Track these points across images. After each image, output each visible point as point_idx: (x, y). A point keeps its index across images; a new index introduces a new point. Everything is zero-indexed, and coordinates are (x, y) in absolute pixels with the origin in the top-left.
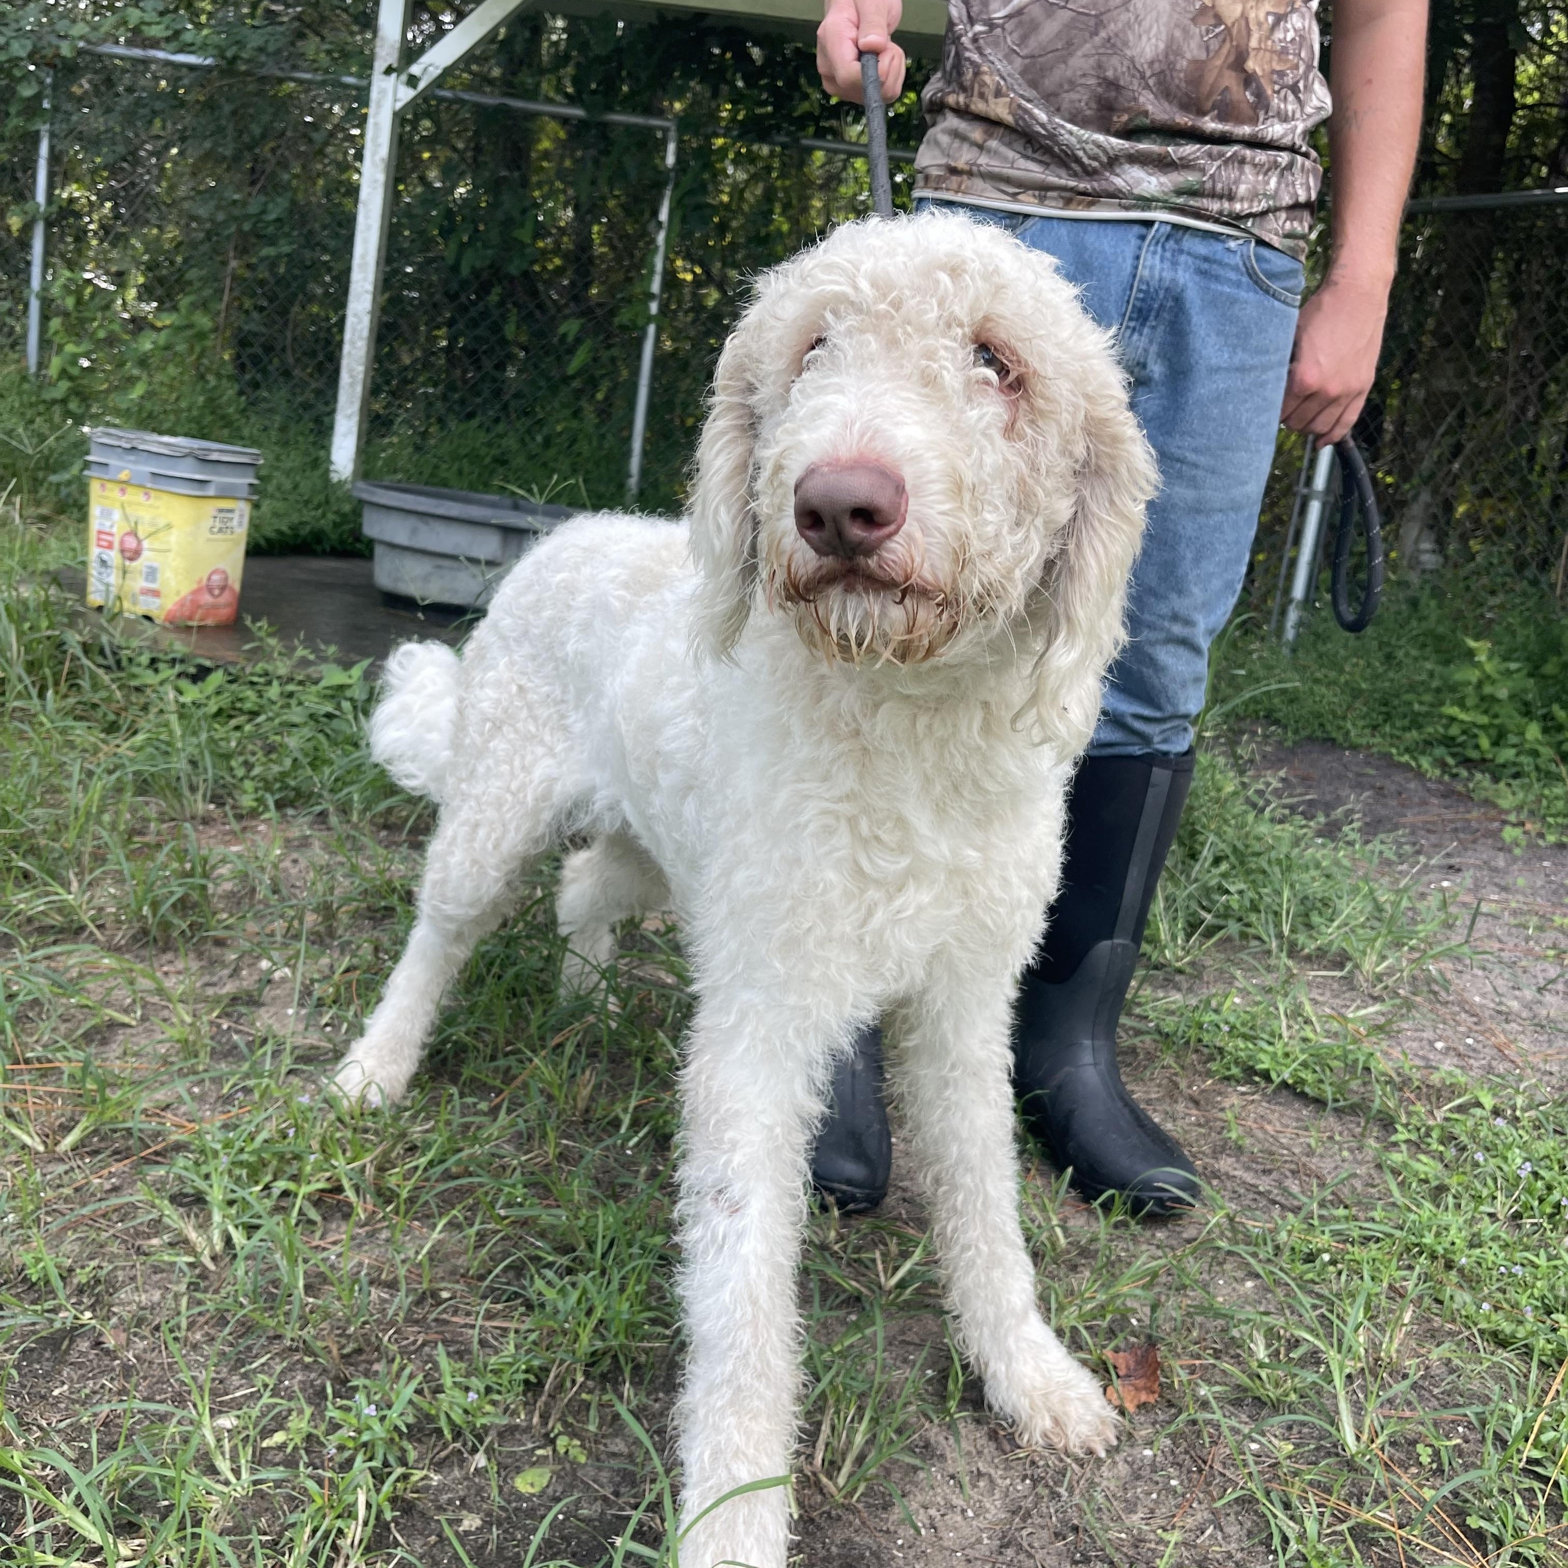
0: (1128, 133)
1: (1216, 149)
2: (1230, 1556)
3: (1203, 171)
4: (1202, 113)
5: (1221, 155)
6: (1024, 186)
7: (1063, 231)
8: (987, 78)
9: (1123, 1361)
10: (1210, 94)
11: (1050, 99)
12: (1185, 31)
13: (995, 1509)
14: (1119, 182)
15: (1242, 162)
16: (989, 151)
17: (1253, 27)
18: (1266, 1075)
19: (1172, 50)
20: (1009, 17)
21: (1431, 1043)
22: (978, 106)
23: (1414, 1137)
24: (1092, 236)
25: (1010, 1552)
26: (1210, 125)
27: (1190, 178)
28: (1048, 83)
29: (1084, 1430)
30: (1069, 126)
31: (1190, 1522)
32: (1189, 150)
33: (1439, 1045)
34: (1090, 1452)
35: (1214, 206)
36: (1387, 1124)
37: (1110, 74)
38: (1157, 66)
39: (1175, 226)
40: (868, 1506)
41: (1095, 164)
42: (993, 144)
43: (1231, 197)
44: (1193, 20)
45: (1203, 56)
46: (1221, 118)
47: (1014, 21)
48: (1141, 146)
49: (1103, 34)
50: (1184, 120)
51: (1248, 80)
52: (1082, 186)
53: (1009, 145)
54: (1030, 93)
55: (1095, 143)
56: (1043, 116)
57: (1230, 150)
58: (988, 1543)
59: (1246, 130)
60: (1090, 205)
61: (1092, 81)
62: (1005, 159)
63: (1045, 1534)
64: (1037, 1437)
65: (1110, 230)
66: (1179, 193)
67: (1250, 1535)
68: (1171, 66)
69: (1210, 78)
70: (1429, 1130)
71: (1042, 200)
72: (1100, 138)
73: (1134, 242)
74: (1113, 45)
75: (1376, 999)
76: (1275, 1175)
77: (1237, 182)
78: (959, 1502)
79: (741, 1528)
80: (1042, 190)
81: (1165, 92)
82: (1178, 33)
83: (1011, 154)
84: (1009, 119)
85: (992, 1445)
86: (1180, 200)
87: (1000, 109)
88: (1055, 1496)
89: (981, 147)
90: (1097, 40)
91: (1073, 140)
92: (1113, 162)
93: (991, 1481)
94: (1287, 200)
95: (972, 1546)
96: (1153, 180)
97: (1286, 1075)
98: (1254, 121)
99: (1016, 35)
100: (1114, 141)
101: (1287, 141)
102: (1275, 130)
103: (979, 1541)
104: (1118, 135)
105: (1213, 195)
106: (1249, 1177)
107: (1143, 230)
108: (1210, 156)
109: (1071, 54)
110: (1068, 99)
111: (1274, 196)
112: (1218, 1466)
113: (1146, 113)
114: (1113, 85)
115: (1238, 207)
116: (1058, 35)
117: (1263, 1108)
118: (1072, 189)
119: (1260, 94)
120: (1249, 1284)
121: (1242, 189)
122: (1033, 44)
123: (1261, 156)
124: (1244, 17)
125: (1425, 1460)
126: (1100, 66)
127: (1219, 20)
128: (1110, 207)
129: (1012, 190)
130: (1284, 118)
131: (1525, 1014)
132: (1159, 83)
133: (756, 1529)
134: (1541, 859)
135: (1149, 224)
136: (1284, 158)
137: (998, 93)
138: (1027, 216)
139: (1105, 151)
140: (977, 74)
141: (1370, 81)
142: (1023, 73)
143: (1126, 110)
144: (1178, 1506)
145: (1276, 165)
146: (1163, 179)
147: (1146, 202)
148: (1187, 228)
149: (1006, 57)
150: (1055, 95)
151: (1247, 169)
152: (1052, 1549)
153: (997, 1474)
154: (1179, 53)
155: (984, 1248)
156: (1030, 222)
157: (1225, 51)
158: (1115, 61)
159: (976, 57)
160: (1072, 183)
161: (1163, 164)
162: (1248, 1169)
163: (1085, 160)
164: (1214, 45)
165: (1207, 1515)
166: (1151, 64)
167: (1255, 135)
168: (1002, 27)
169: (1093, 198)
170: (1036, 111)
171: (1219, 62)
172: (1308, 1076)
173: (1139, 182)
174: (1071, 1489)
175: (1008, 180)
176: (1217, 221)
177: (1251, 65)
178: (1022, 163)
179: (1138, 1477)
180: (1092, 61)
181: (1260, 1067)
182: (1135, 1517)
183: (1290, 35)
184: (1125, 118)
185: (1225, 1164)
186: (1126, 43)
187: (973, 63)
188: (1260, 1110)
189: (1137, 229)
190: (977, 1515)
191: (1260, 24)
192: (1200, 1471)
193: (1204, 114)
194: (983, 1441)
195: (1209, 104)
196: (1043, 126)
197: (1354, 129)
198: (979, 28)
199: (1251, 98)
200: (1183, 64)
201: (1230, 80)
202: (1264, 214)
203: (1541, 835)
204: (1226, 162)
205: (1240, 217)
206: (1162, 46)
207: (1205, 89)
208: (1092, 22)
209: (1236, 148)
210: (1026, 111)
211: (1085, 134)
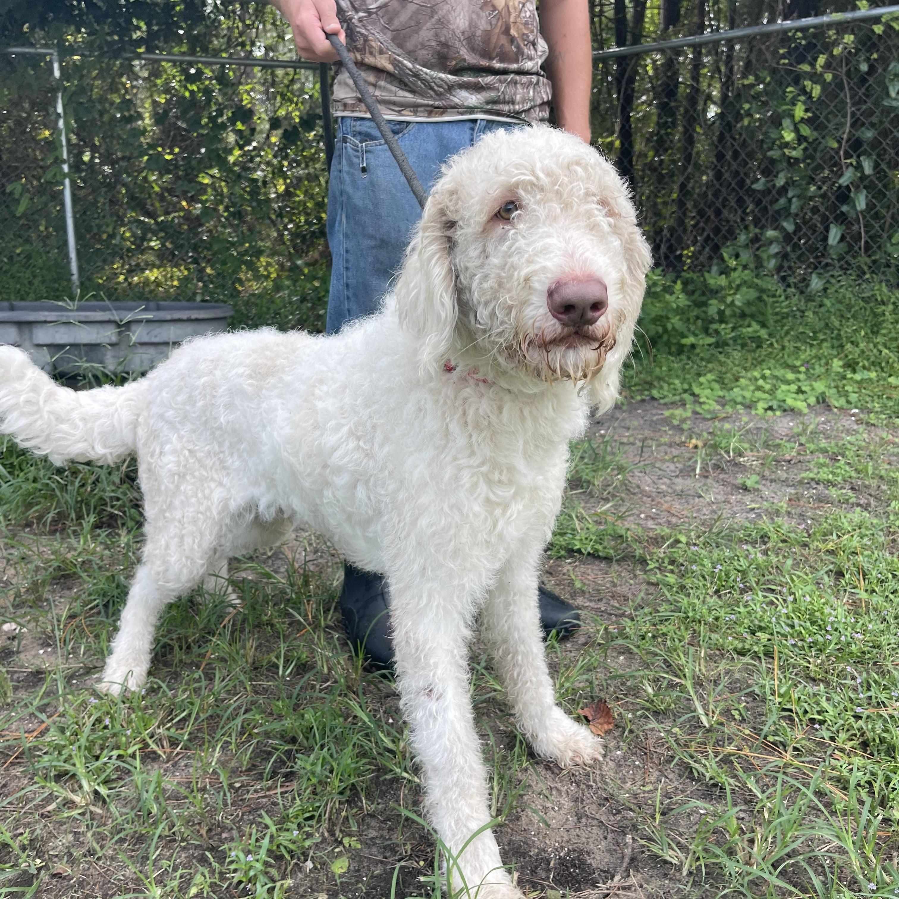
0: (455, 72)
1: (503, 77)
2: (677, 789)
3: (498, 90)
4: (491, 59)
5: (506, 80)
6: (404, 106)
7: (430, 129)
8: (373, 44)
9: (587, 712)
10: (495, 48)
11: (411, 54)
12: (478, 15)
13: (567, 803)
14: (456, 100)
15: (516, 83)
16: (380, 87)
17: (512, 10)
18: (579, 551)
19: (472, 25)
20: (380, 8)
21: (638, 516)
22: (369, 60)
23: (657, 565)
24: (446, 131)
25: (584, 820)
26: (497, 65)
27: (493, 94)
28: (409, 45)
29: (589, 751)
30: (425, 70)
31: (653, 779)
32: (490, 79)
33: (642, 516)
34: (595, 760)
35: (506, 108)
36: (643, 562)
37: (443, 39)
38: (466, 34)
39: (488, 121)
40: (510, 821)
41: (441, 90)
42: (382, 83)
43: (513, 102)
44: (481, 8)
45: (489, 28)
46: (501, 61)
47: (383, 10)
48: (465, 79)
49: (436, 17)
50: (484, 63)
51: (512, 40)
52: (437, 103)
53: (390, 83)
54: (399, 51)
55: (440, 79)
56: (410, 65)
57: (510, 77)
58: (572, 819)
59: (514, 66)
60: (442, 114)
61: (433, 43)
62: (390, 91)
63: (594, 806)
64: (568, 762)
65: (455, 127)
66: (488, 103)
67: (680, 776)
68: (474, 35)
69: (494, 40)
70: (663, 559)
71: (415, 113)
72: (442, 75)
73: (468, 132)
74: (442, 23)
75: (607, 500)
76: (604, 601)
77: (515, 94)
78: (549, 805)
79: (481, 853)
80: (415, 108)
81: (473, 49)
82: (474, 16)
83: (394, 88)
84: (390, 67)
85: (549, 773)
86: (489, 107)
87: (383, 62)
88: (589, 787)
89: (375, 86)
90: (433, 20)
91: (428, 77)
92: (451, 88)
93: (558, 790)
94: (539, 101)
95: (565, 823)
96: (473, 97)
97: (589, 549)
98: (517, 61)
99: (385, 18)
100: (450, 76)
101: (534, 70)
102: (528, 65)
103: (567, 820)
104: (452, 73)
105: (505, 102)
106: (592, 604)
107: (472, 125)
108: (500, 81)
109: (420, 29)
110: (423, 54)
111: (533, 100)
112: (652, 749)
113: (464, 60)
114: (445, 45)
115: (517, 107)
116: (411, 18)
117: (583, 568)
118: (431, 106)
119: (518, 47)
120: (622, 658)
121: (518, 98)
122: (396, 23)
123: (524, 79)
124: (507, 6)
125: (737, 717)
126: (437, 35)
127: (494, 8)
128: (453, 114)
129: (397, 109)
130: (530, 59)
131: (670, 491)
132: (468, 43)
133: (488, 851)
134: (636, 409)
135: (474, 121)
136: (534, 78)
137: (381, 52)
138: (408, 123)
139: (446, 83)
140: (366, 41)
141: (565, 36)
142: (393, 39)
143: (453, 59)
144: (644, 773)
145: (531, 83)
146: (479, 96)
147: (471, 110)
148: (493, 122)
149: (381, 30)
150: (414, 52)
151: (519, 86)
152: (600, 812)
153: (559, 785)
154: (476, 27)
155: (534, 679)
156: (411, 126)
157: (500, 24)
158: (445, 31)
159: (363, 31)
160: (431, 103)
161: (477, 88)
162: (591, 601)
163: (436, 88)
164: (494, 22)
165: (657, 773)
166: (463, 33)
167: (519, 68)
168: (376, 13)
169: (443, 110)
170: (405, 62)
171: (497, 31)
172: (600, 547)
173: (466, 99)
174: (595, 781)
175: (394, 103)
176: (508, 116)
177: (513, 32)
178: (401, 93)
179: (620, 766)
180: (432, 32)
181: (576, 548)
182: (628, 785)
183: (528, 14)
184: (454, 63)
185: (580, 601)
186: (449, 22)
187: (362, 35)
188: (582, 570)
189: (468, 125)
190: (560, 809)
191: (515, 8)
192: (646, 754)
193: (493, 59)
194: (544, 772)
195: (494, 54)
196: (410, 70)
197: (560, 62)
198: (361, 14)
199: (515, 50)
200: (479, 33)
201: (504, 40)
202: (529, 110)
203: (632, 398)
204: (508, 84)
205: (518, 113)
206: (467, 23)
207: (492, 46)
208: (429, 11)
209: (512, 76)
210: (399, 61)
211: (434, 74)
